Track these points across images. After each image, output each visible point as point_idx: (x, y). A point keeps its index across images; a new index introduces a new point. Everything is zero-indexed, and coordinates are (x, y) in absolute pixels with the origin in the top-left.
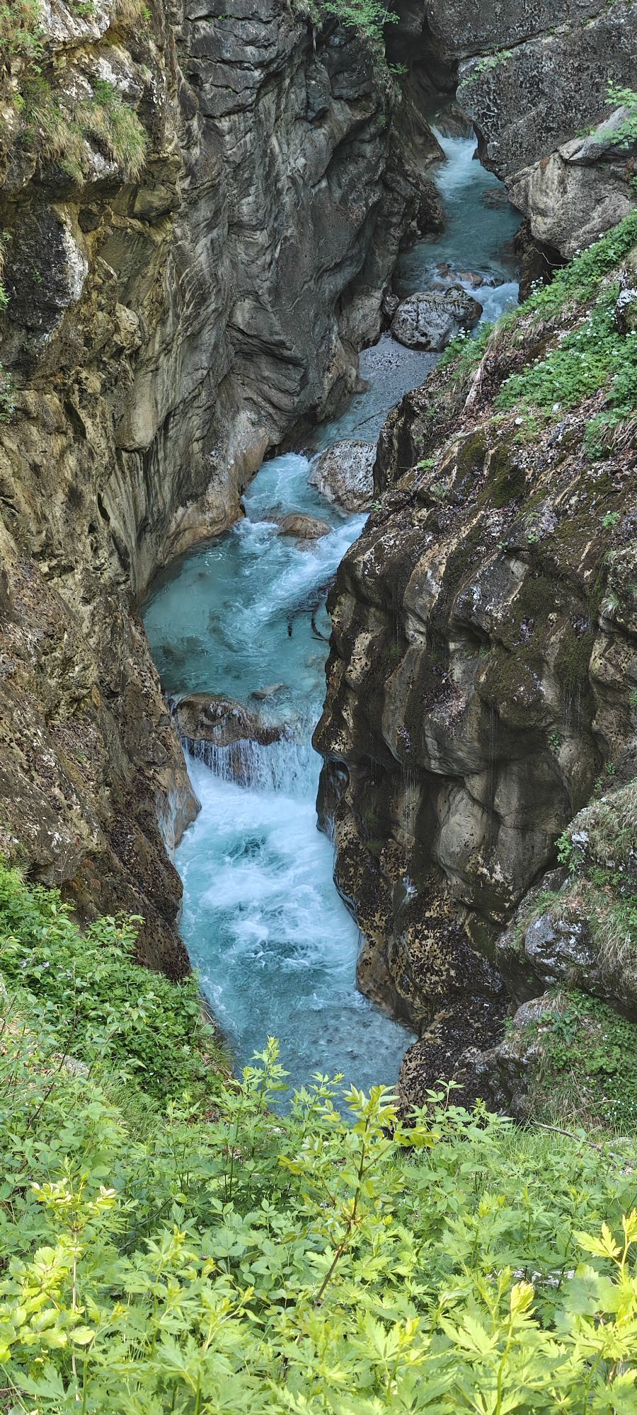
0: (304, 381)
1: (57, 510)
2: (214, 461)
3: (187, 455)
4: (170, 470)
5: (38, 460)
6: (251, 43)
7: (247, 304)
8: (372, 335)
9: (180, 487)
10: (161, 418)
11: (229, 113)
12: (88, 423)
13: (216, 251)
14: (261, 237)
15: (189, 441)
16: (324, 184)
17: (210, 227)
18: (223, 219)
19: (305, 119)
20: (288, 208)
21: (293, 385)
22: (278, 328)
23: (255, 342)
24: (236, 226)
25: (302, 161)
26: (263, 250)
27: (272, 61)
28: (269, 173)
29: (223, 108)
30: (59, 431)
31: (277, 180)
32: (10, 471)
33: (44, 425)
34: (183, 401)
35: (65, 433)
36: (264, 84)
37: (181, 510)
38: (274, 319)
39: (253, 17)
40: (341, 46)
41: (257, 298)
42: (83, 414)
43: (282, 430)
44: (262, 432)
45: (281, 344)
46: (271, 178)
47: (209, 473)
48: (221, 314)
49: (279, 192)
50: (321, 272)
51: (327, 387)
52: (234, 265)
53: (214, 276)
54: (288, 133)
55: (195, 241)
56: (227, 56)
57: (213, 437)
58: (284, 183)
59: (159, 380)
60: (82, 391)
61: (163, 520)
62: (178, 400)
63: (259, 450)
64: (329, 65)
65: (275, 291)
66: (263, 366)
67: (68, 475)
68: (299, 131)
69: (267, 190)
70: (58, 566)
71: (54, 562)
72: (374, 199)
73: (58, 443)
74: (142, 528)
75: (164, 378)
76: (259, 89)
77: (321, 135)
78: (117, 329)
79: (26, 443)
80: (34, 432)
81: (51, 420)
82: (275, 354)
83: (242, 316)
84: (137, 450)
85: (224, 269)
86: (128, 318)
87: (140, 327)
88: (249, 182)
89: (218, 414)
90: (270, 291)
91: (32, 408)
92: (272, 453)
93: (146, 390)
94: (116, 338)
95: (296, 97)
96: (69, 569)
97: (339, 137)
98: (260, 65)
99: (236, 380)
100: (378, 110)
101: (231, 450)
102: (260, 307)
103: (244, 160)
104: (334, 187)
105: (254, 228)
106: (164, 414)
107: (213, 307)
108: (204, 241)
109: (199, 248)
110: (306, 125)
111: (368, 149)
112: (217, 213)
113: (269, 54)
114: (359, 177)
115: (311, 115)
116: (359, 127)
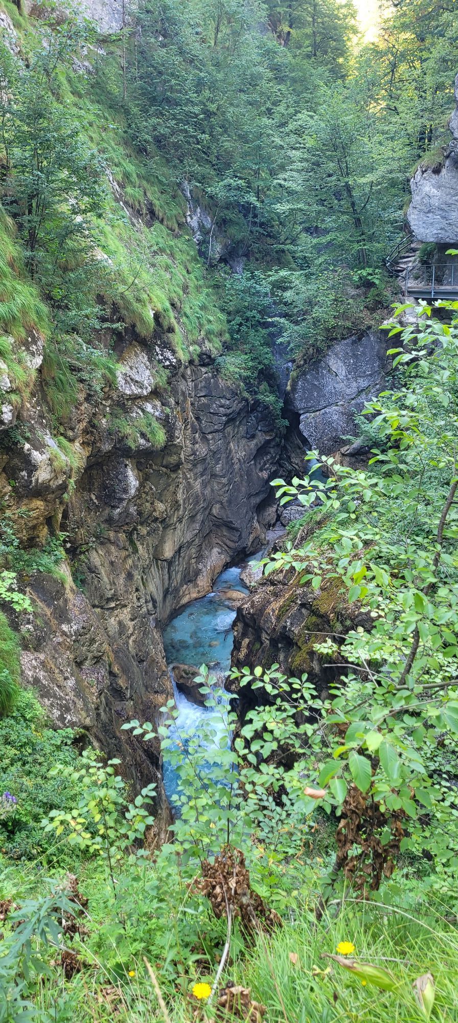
0: (240, 537)
1: (121, 580)
2: (200, 566)
3: (189, 564)
4: (181, 569)
5: (113, 560)
6: (222, 406)
7: (218, 506)
8: (272, 522)
9: (185, 577)
10: (176, 548)
11: (211, 433)
12: (140, 548)
13: (204, 485)
14: (224, 480)
15: (190, 558)
16: (252, 462)
17: (202, 475)
18: (208, 472)
19: (246, 437)
20: (236, 470)
21: (236, 539)
22: (230, 516)
23: (220, 521)
24: (214, 476)
25: (244, 453)
26: (225, 485)
27: (231, 414)
28: (228, 457)
29: (209, 431)
30: (125, 548)
31: (232, 459)
32: (100, 563)
33: (118, 546)
34: (188, 542)
35: (127, 550)
36: (227, 422)
37: (185, 586)
38: (229, 512)
39: (224, 397)
40: (261, 412)
41: (222, 504)
42: (138, 543)
43: (231, 556)
44: (223, 556)
45: (231, 522)
46: (229, 458)
47: (198, 573)
48: (205, 509)
49: (233, 464)
50: (250, 496)
51: (251, 540)
52: (212, 491)
53: (203, 494)
54: (238, 442)
55: (195, 480)
56: (212, 411)
57: (200, 557)
58: (235, 460)
59: (176, 533)
60: (138, 534)
61: (177, 590)
62: (185, 541)
63: (221, 563)
64: (256, 418)
65: (230, 502)
66: (224, 530)
67: (128, 567)
68: (244, 441)
69: (227, 463)
70: (120, 604)
71: (118, 603)
72: (274, 469)
73: (124, 553)
74: (166, 593)
75: (178, 532)
76: (225, 425)
77: (253, 444)
78: (155, 510)
79: (109, 552)
80: (113, 548)
81: (121, 544)
82: (229, 526)
83: (215, 511)
84: (165, 560)
85: (207, 492)
86: (161, 506)
87: (166, 510)
88: (219, 459)
89: (203, 548)
90: (227, 501)
91: (112, 539)
92: (227, 566)
93: (170, 536)
94: (154, 514)
95: (242, 429)
96: (125, 606)
97: (260, 445)
98: (225, 415)
99: (213, 536)
100: (276, 436)
101: (209, 563)
102: (223, 507)
103: (218, 450)
104: (257, 464)
105: (221, 477)
106: (178, 546)
107: (202, 505)
108: (199, 480)
109: (197, 483)
110: (246, 440)
111: (272, 451)
112: (205, 469)
113: (229, 411)
114: (268, 460)
115: (248, 436)
116: (268, 442)
